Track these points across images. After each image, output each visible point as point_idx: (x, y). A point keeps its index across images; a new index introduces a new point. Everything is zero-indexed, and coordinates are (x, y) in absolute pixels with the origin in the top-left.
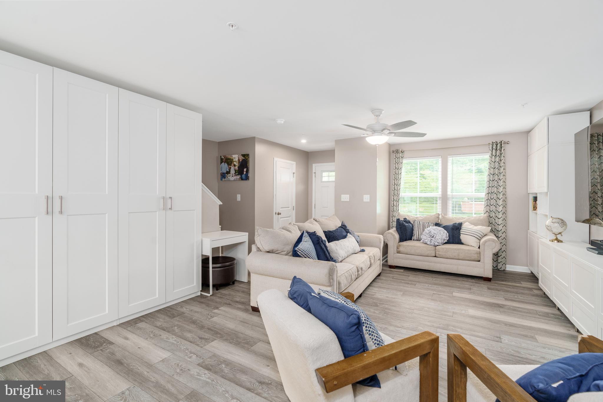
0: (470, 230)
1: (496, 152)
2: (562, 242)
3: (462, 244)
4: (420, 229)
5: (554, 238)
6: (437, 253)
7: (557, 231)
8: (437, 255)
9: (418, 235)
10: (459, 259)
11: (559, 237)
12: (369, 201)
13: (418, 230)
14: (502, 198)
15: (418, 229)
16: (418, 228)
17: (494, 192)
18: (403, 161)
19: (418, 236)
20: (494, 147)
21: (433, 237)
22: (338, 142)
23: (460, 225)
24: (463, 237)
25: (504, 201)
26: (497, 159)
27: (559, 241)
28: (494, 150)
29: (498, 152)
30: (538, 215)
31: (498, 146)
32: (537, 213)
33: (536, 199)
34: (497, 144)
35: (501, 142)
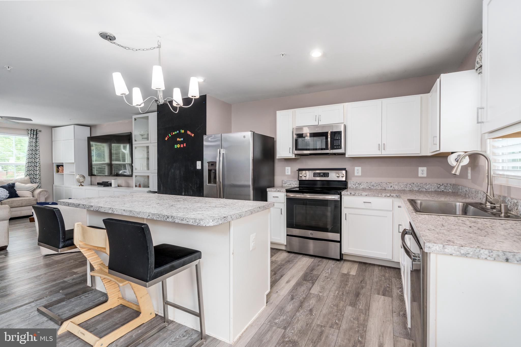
1: (33, 136)
2: (83, 186)
3: (18, 197)
5: (80, 184)
7: (81, 181)
11: (82, 184)
14: (38, 166)
17: (32, 161)
20: (32, 133)
23: (14, 184)
25: (40, 168)
26: (34, 141)
27: (82, 185)
28: (32, 134)
29: (35, 136)
30: (64, 175)
31: (35, 132)
32: (63, 174)
33: (58, 166)
34: (34, 131)
35: (37, 130)
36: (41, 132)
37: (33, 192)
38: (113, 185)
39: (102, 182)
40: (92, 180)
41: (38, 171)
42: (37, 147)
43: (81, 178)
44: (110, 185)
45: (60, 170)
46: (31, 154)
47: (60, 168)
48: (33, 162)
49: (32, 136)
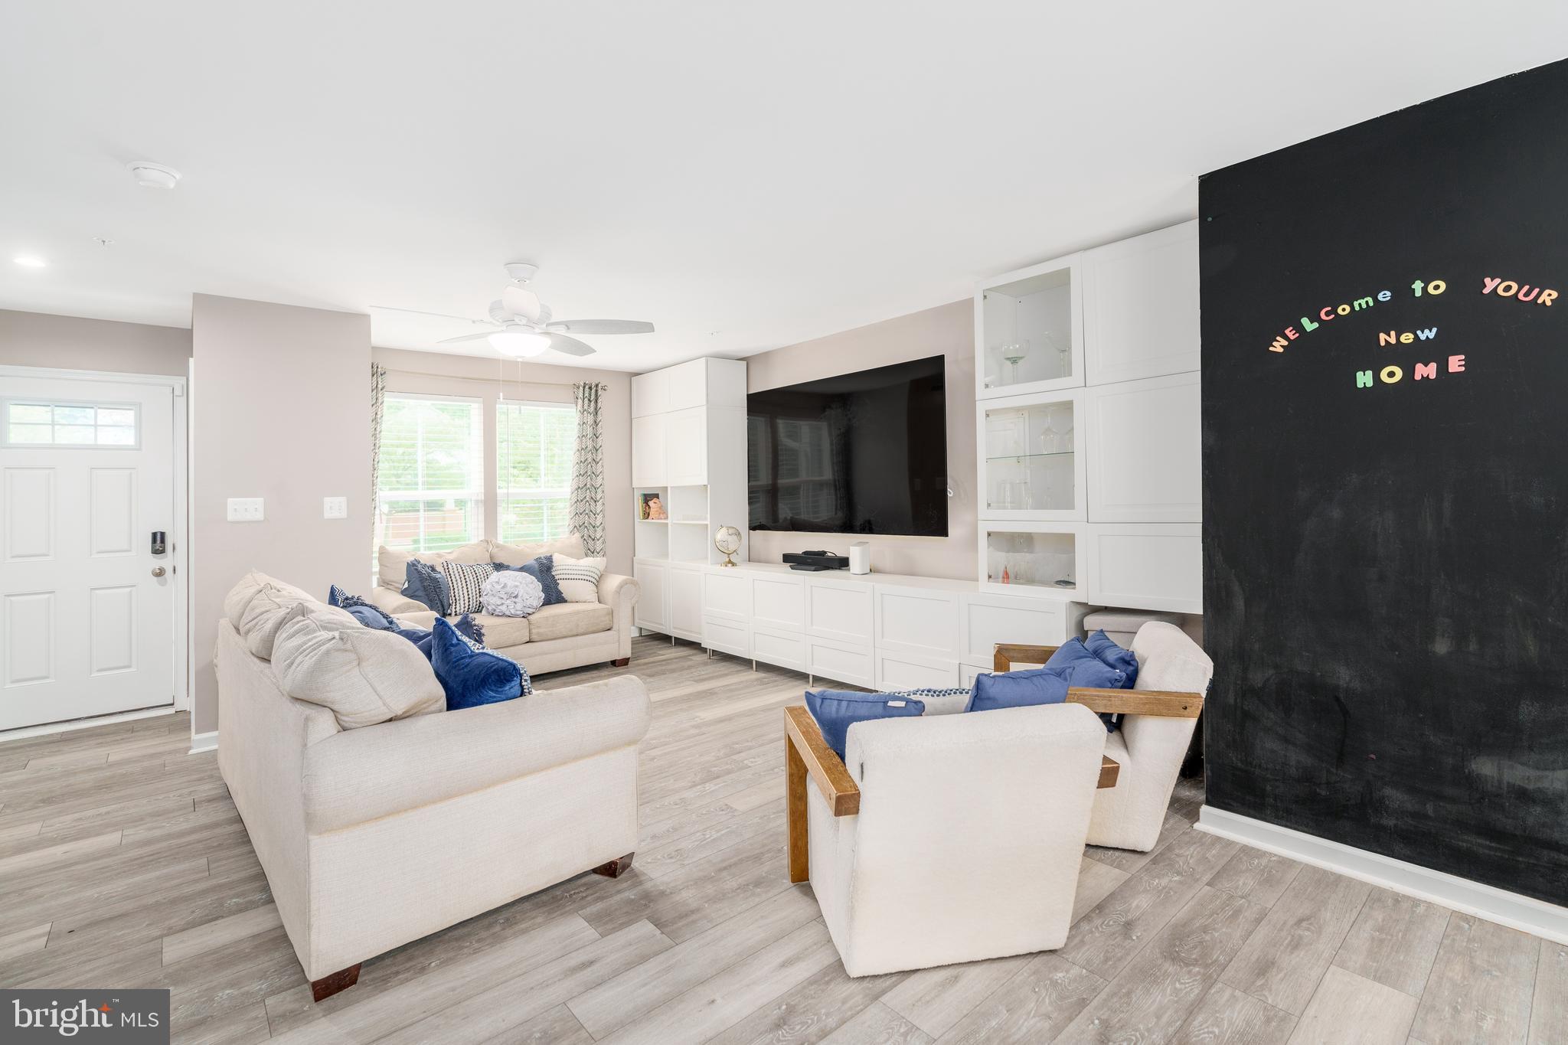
0: (574, 568)
1: (589, 405)
3: (566, 601)
4: (468, 583)
5: (727, 560)
6: (534, 631)
7: (731, 548)
8: (535, 637)
9: (469, 598)
10: (577, 635)
11: (731, 559)
12: (344, 515)
13: (465, 587)
15: (464, 585)
16: (464, 581)
18: (385, 399)
19: (469, 602)
20: (587, 394)
21: (516, 597)
22: (201, 301)
23: (550, 559)
24: (564, 587)
25: (603, 505)
26: (591, 419)
27: (733, 564)
28: (586, 400)
29: (593, 403)
30: (669, 526)
31: (593, 391)
32: (667, 524)
33: (647, 498)
34: (590, 388)
35: (597, 386)
36: (604, 390)
37: (598, 583)
38: (855, 565)
39: (805, 553)
40: (751, 543)
41: (601, 515)
42: (597, 438)
43: (730, 539)
44: (843, 563)
45: (652, 512)
46: (585, 461)
47: (651, 503)
48: (588, 486)
49: (586, 407)
